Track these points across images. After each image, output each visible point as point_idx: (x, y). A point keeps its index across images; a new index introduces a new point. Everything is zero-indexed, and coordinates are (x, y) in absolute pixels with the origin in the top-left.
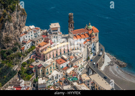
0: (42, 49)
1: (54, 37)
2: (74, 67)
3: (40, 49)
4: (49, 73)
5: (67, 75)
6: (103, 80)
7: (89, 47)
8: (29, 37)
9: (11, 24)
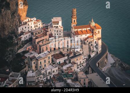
0: (39, 40)
1: (55, 30)
2: (72, 63)
3: (37, 40)
4: (43, 67)
5: (63, 71)
6: (101, 80)
7: (90, 44)
8: (29, 28)
9: (9, 11)
